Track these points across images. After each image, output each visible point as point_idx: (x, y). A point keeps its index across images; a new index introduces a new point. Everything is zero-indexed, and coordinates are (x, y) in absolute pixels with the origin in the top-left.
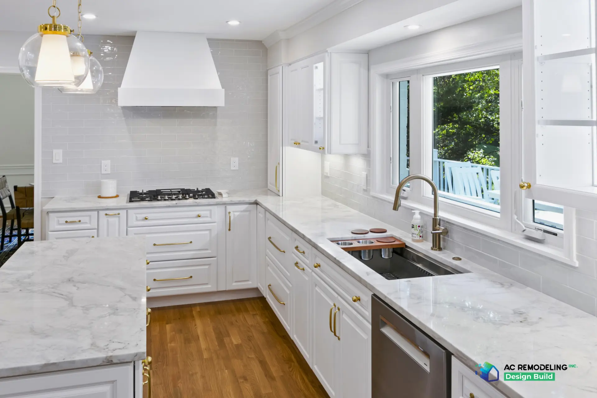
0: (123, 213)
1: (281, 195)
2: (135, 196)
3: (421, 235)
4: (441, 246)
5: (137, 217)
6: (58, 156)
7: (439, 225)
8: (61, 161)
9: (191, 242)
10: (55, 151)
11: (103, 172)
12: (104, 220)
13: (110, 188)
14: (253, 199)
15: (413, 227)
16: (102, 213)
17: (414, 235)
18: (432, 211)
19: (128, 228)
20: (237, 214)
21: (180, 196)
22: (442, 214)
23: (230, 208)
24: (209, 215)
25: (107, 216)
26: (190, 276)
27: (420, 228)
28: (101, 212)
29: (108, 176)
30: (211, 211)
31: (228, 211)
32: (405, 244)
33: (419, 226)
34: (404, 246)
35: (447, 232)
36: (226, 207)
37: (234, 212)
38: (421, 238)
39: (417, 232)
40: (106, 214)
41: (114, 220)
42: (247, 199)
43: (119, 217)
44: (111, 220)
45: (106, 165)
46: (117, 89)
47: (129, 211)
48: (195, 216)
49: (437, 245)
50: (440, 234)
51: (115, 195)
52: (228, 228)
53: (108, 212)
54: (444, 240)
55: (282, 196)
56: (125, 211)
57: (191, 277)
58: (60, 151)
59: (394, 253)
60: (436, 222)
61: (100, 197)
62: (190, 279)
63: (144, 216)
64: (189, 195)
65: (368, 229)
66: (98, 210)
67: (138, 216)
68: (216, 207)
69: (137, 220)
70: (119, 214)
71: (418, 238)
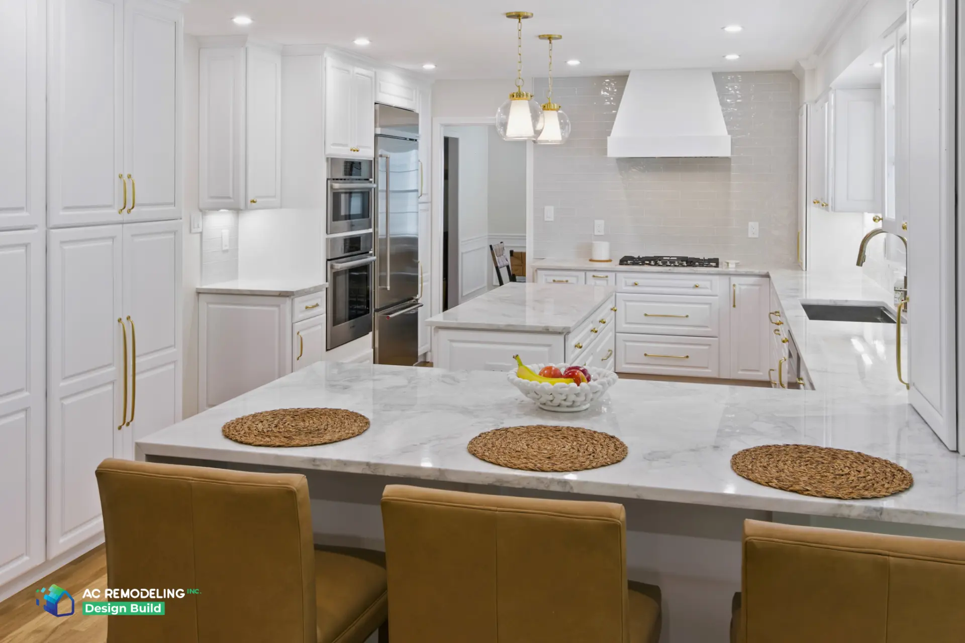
0: (611, 276)
1: (804, 269)
2: (628, 261)
5: (626, 282)
6: (550, 213)
8: (552, 219)
9: (687, 316)
10: (547, 208)
11: (596, 233)
12: (591, 281)
13: (602, 251)
14: (764, 271)
16: (590, 274)
19: (618, 294)
20: (743, 287)
21: (677, 263)
23: (735, 280)
24: (709, 286)
25: (595, 278)
26: (686, 355)
28: (588, 273)
29: (600, 238)
30: (711, 281)
31: (732, 284)
36: (730, 278)
37: (739, 284)
40: (594, 276)
41: (603, 282)
42: (757, 271)
43: (607, 280)
44: (598, 282)
45: (600, 226)
46: (607, 138)
47: (619, 275)
48: (692, 286)
51: (607, 258)
52: (732, 305)
53: (596, 274)
55: (806, 270)
56: (614, 274)
57: (687, 357)
58: (553, 209)
61: (591, 260)
62: (686, 359)
63: (634, 281)
64: (687, 263)
66: (585, 271)
67: (628, 280)
68: (717, 277)
69: (626, 285)
70: (607, 277)
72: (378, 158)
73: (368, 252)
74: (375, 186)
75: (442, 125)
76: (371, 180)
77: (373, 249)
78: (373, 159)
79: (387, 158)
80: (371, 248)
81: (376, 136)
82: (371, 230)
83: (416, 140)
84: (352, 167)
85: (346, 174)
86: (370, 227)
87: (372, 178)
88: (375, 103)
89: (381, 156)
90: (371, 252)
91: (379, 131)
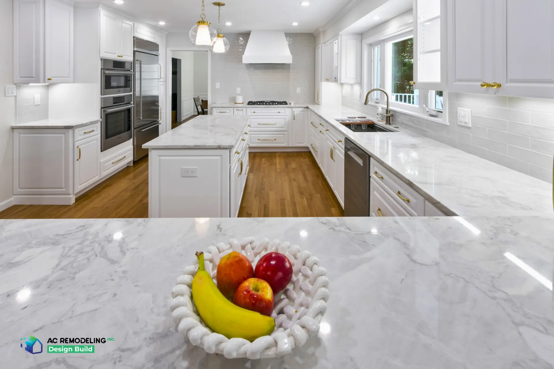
2: (250, 103)
3: (382, 118)
4: (391, 123)
6: (218, 85)
7: (390, 112)
8: (219, 88)
9: (275, 124)
10: (216, 83)
11: (237, 93)
12: (236, 112)
13: (240, 99)
14: (305, 106)
15: (378, 115)
17: (378, 118)
18: (386, 106)
20: (297, 112)
21: (271, 104)
22: (390, 108)
23: (294, 109)
24: (284, 112)
27: (381, 115)
29: (239, 95)
30: (285, 109)
31: (293, 111)
32: (373, 123)
33: (381, 114)
34: (373, 124)
35: (393, 116)
36: (291, 109)
38: (382, 120)
39: (379, 117)
40: (237, 110)
41: (241, 112)
42: (303, 106)
43: (243, 110)
44: (239, 112)
45: (239, 90)
46: (242, 56)
47: (248, 109)
48: (277, 112)
49: (388, 122)
50: (389, 117)
51: (242, 102)
52: (293, 119)
53: (238, 108)
54: (393, 120)
55: (321, 105)
56: (246, 109)
57: (276, 139)
58: (219, 83)
59: (368, 128)
60: (387, 111)
61: (235, 103)
62: (275, 140)
63: (254, 111)
64: (275, 103)
65: (357, 117)
66: (234, 108)
67: (251, 111)
69: (251, 113)
71: (380, 119)
72: (135, 61)
73: (130, 103)
74: (133, 73)
75: (171, 50)
76: (131, 71)
77: (133, 101)
78: (132, 62)
79: (140, 61)
80: (132, 101)
81: (134, 52)
82: (132, 93)
83: (158, 56)
84: (119, 64)
85: (114, 67)
86: (131, 92)
87: (132, 70)
88: (134, 37)
89: (137, 60)
90: (131, 103)
91: (136, 49)
